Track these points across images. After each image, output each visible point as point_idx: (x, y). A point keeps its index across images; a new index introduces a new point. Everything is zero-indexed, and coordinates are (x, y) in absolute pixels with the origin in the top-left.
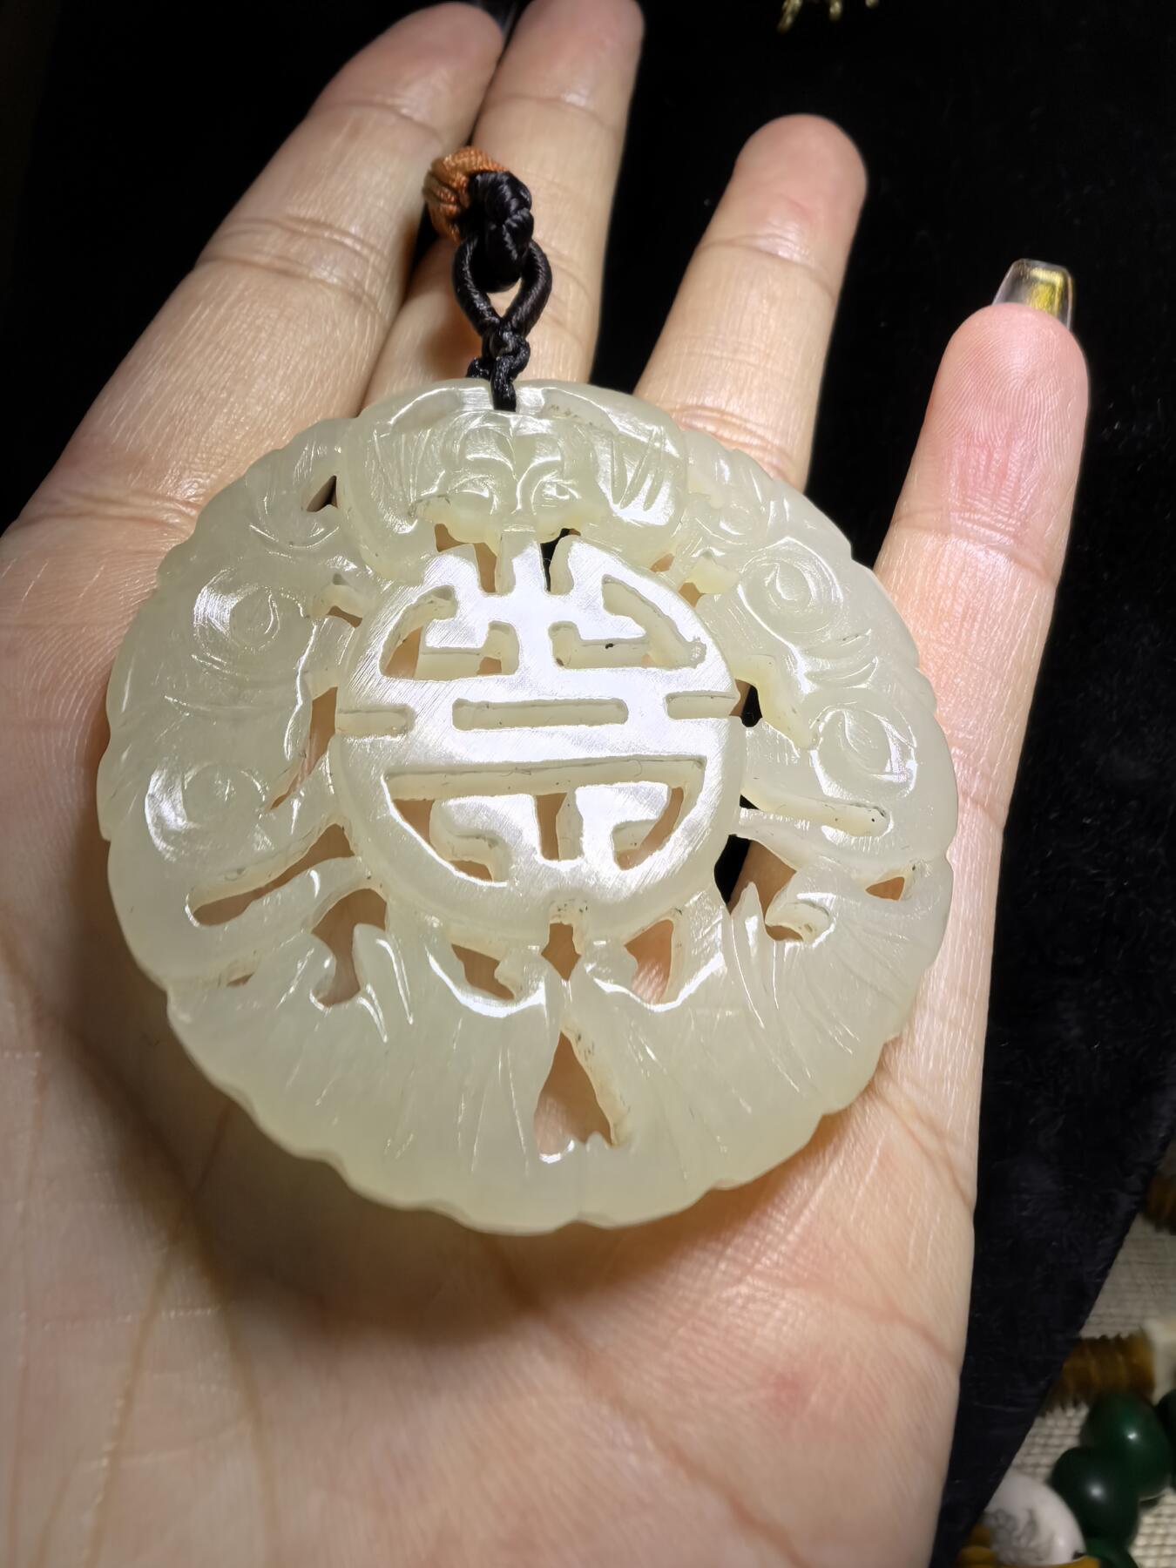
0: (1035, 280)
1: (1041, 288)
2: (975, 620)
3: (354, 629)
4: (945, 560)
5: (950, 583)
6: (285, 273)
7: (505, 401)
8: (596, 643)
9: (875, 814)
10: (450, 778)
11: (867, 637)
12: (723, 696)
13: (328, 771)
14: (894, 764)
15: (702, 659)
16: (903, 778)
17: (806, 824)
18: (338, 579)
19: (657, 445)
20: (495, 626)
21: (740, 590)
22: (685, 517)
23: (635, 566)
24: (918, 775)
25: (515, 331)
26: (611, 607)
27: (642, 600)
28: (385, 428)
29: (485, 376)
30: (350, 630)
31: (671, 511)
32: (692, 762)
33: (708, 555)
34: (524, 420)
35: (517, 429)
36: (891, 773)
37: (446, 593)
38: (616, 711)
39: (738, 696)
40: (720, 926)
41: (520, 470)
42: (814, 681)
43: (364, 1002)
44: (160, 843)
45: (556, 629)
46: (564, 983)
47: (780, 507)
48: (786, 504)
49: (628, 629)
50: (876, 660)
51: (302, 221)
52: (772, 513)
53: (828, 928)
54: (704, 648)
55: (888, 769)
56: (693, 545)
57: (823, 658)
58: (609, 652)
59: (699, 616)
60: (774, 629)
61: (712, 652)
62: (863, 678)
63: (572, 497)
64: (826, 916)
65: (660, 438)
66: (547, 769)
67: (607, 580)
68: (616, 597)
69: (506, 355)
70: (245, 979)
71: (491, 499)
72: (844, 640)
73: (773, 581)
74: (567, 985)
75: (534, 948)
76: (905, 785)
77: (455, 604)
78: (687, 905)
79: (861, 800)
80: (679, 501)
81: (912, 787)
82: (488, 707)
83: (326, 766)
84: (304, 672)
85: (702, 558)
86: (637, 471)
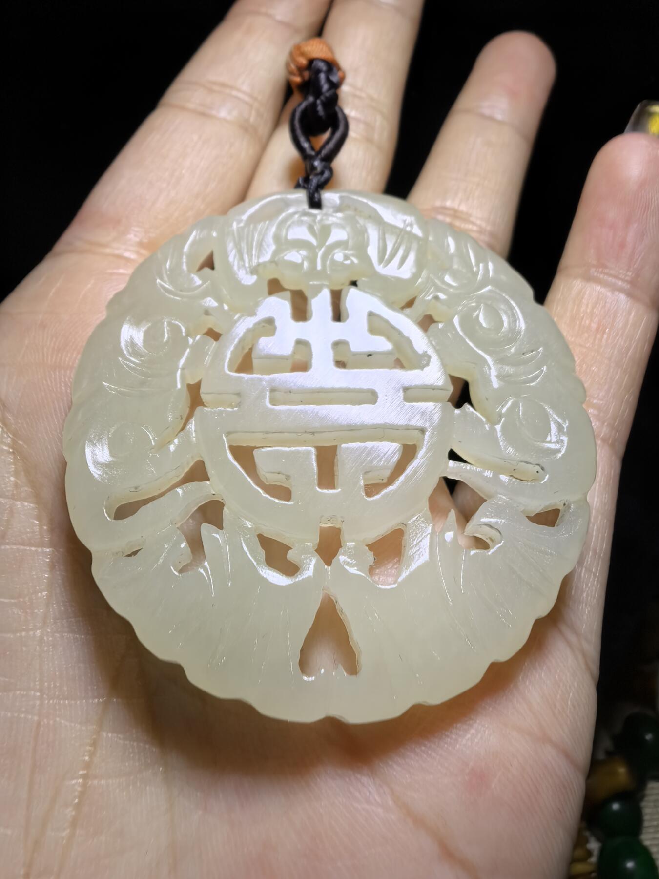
0: (654, 113)
1: (657, 118)
2: (604, 332)
3: (215, 342)
4: (586, 296)
5: (588, 310)
6: (203, 114)
7: (315, 203)
8: (360, 354)
9: (538, 468)
10: (266, 435)
11: (539, 352)
12: (441, 389)
13: (193, 429)
14: (552, 436)
15: (427, 364)
16: (557, 446)
17: (490, 474)
18: (207, 312)
19: (408, 229)
20: (299, 342)
21: (456, 321)
22: (424, 274)
23: (391, 305)
24: (568, 443)
25: (323, 160)
26: (373, 330)
27: (392, 327)
28: (240, 221)
29: (304, 188)
30: (213, 343)
31: (414, 270)
32: (418, 431)
33: (436, 298)
34: (327, 215)
35: (321, 220)
36: (550, 442)
37: (270, 321)
38: (371, 397)
39: (451, 389)
40: (429, 536)
41: (321, 245)
42: (501, 380)
43: (202, 571)
44: (92, 468)
45: (337, 344)
46: (326, 567)
47: (486, 269)
48: (491, 266)
49: (382, 344)
50: (545, 368)
51: (215, 83)
52: (481, 272)
53: (500, 543)
54: (429, 357)
55: (548, 439)
56: (428, 291)
57: (508, 366)
58: (369, 359)
59: (428, 337)
60: (477, 346)
61: (435, 360)
62: (534, 379)
63: (353, 262)
64: (500, 535)
65: (411, 225)
66: (325, 432)
67: (371, 315)
68: (376, 325)
69: (317, 175)
70: (135, 553)
71: (302, 263)
72: (523, 354)
73: (478, 316)
74: (328, 568)
75: (309, 544)
76: (559, 451)
77: (275, 328)
78: (409, 522)
79: (528, 459)
80: (420, 264)
81: (563, 452)
82: (290, 392)
83: (192, 426)
84: (183, 369)
85: (434, 301)
86: (394, 245)
